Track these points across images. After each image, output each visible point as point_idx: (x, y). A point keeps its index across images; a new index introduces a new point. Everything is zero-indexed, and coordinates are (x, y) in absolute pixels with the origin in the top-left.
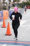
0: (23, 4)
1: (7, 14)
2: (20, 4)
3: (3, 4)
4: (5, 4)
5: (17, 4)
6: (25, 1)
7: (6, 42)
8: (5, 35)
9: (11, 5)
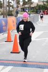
0: (37, 8)
1: (13, 22)
2: (33, 8)
3: (8, 8)
4: (11, 8)
5: (28, 7)
6: (40, 4)
7: (13, 62)
8: (11, 53)
9: (19, 9)
